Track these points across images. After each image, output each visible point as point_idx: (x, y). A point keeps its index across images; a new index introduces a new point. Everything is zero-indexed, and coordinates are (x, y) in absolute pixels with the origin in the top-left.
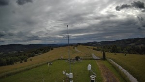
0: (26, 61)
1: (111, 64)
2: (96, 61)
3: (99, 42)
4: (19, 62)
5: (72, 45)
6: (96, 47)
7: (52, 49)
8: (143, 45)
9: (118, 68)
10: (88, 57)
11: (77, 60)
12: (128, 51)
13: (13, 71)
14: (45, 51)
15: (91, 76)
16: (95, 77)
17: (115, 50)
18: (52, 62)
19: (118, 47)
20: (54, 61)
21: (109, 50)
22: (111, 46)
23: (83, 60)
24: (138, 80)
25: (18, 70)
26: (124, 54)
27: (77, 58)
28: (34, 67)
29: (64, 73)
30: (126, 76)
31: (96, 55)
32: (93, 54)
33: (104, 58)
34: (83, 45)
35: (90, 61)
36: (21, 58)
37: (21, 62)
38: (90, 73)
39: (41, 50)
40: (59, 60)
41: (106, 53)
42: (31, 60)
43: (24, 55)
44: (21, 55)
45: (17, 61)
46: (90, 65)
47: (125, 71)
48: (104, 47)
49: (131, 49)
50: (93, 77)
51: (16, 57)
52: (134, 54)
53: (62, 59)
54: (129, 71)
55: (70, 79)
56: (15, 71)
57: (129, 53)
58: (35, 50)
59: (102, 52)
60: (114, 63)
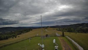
0: (16, 37)
1: (67, 39)
2: (58, 37)
3: (60, 26)
4: (12, 38)
5: (44, 27)
6: (58, 29)
7: (32, 30)
8: (87, 28)
9: (71, 41)
10: (53, 35)
11: (47, 37)
12: (78, 31)
13: (8, 44)
14: (27, 31)
15: (55, 47)
16: (57, 47)
17: (70, 31)
18: (32, 38)
19: (71, 29)
20: (33, 37)
21: (66, 30)
22: (68, 28)
23: (50, 36)
24: (84, 49)
25: (11, 43)
26: (75, 33)
27: (47, 36)
28: (21, 41)
29: (39, 44)
30: (76, 46)
31: (59, 33)
32: (56, 33)
33: (63, 36)
34: (50, 27)
35: (55, 37)
36: (13, 36)
37: (13, 38)
38: (55, 45)
39: (25, 30)
40: (36, 36)
41: (64, 33)
42: (19, 37)
43: (15, 33)
44: (12, 34)
45: (10, 37)
46: (54, 40)
47: (76, 43)
48: (63, 29)
49: (79, 30)
50: (56, 47)
51: (10, 35)
52: (81, 33)
53: (38, 36)
54: (79, 43)
55: (43, 48)
56: (9, 43)
57: (78, 32)
58: (21, 30)
59: (62, 32)
60: (69, 38)
